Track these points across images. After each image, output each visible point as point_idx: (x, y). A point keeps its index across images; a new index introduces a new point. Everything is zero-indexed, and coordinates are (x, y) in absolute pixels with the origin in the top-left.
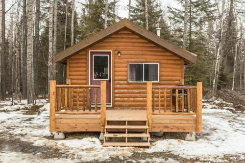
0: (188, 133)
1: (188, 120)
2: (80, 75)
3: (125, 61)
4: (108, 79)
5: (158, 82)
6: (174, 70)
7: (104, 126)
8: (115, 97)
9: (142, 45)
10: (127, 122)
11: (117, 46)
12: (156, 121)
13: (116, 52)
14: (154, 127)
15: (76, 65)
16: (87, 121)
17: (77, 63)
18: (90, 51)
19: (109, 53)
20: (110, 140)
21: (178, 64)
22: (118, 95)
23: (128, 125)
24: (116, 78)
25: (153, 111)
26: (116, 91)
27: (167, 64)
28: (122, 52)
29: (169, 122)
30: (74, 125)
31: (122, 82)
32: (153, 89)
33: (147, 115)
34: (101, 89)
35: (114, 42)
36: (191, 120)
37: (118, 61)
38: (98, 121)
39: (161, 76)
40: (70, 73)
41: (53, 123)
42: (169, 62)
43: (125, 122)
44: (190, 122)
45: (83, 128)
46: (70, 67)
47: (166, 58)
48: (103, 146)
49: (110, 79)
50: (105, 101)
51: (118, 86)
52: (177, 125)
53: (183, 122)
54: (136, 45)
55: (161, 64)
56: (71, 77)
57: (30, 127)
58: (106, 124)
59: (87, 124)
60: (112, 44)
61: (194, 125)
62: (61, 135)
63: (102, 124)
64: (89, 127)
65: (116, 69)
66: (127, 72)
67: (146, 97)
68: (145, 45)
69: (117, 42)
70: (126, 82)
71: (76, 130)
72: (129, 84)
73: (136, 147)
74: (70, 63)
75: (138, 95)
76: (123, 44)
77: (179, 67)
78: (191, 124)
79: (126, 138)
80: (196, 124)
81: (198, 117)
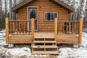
0: (75, 44)
1: (74, 38)
2: (24, 18)
3: (43, 11)
6: (64, 16)
7: (33, 41)
8: (39, 27)
9: (50, 5)
10: (45, 39)
11: (40, 5)
12: (59, 38)
13: (39, 8)
14: (58, 41)
16: (25, 38)
17: (23, 12)
18: (28, 7)
19: (36, 8)
20: (36, 50)
22: (40, 26)
23: (45, 40)
24: (39, 19)
25: (58, 33)
26: (39, 24)
27: (61, 13)
28: (42, 8)
29: (65, 39)
30: (18, 40)
31: (42, 21)
32: (58, 22)
33: (55, 35)
34: (32, 22)
35: (38, 3)
36: (76, 38)
37: (40, 11)
38: (30, 38)
39: (58, 18)
41: (8, 39)
42: (62, 12)
43: (44, 39)
44: (76, 39)
45: (23, 41)
47: (60, 10)
48: (32, 54)
49: (37, 19)
50: (34, 28)
51: (40, 22)
52: (69, 40)
53: (72, 39)
54: (48, 4)
56: (20, 18)
58: (34, 40)
61: (78, 40)
62: (12, 46)
63: (32, 40)
64: (25, 41)
65: (39, 15)
66: (44, 16)
67: (54, 27)
69: (40, 3)
70: (43, 21)
71: (19, 43)
72: (45, 21)
73: (51, 55)
74: (19, 12)
75: (49, 26)
76: (42, 4)
77: (66, 14)
78: (76, 40)
79: (45, 49)
80: (79, 39)
81: (80, 36)
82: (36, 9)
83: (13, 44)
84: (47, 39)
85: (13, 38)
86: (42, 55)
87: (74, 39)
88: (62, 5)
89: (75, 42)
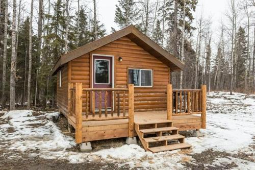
0: (197, 130)
2: (83, 79)
3: (125, 66)
4: (109, 84)
5: (152, 86)
7: (133, 130)
10: (156, 125)
11: (118, 52)
15: (78, 68)
16: (115, 127)
17: (79, 66)
18: (93, 55)
20: (152, 145)
21: (166, 72)
23: (158, 127)
27: (158, 71)
28: (124, 58)
30: (103, 132)
35: (115, 48)
36: (198, 119)
37: (119, 66)
38: (126, 126)
39: (154, 81)
40: (72, 77)
46: (72, 70)
47: (157, 65)
48: (153, 153)
55: (154, 71)
56: (73, 81)
57: (22, 139)
59: (115, 130)
60: (114, 50)
61: (201, 123)
62: (89, 146)
63: (130, 129)
64: (117, 133)
65: (118, 73)
66: (127, 77)
68: (142, 53)
69: (118, 47)
70: (126, 87)
71: (104, 138)
73: (182, 149)
74: (72, 66)
76: (123, 50)
77: (167, 73)
78: (199, 122)
79: (167, 142)
80: (202, 121)
81: (204, 116)
82: (109, 60)
83: (90, 142)
84: (160, 125)
85: (91, 129)
86: (170, 151)
87: (195, 121)
88: (154, 50)
89: (197, 126)
